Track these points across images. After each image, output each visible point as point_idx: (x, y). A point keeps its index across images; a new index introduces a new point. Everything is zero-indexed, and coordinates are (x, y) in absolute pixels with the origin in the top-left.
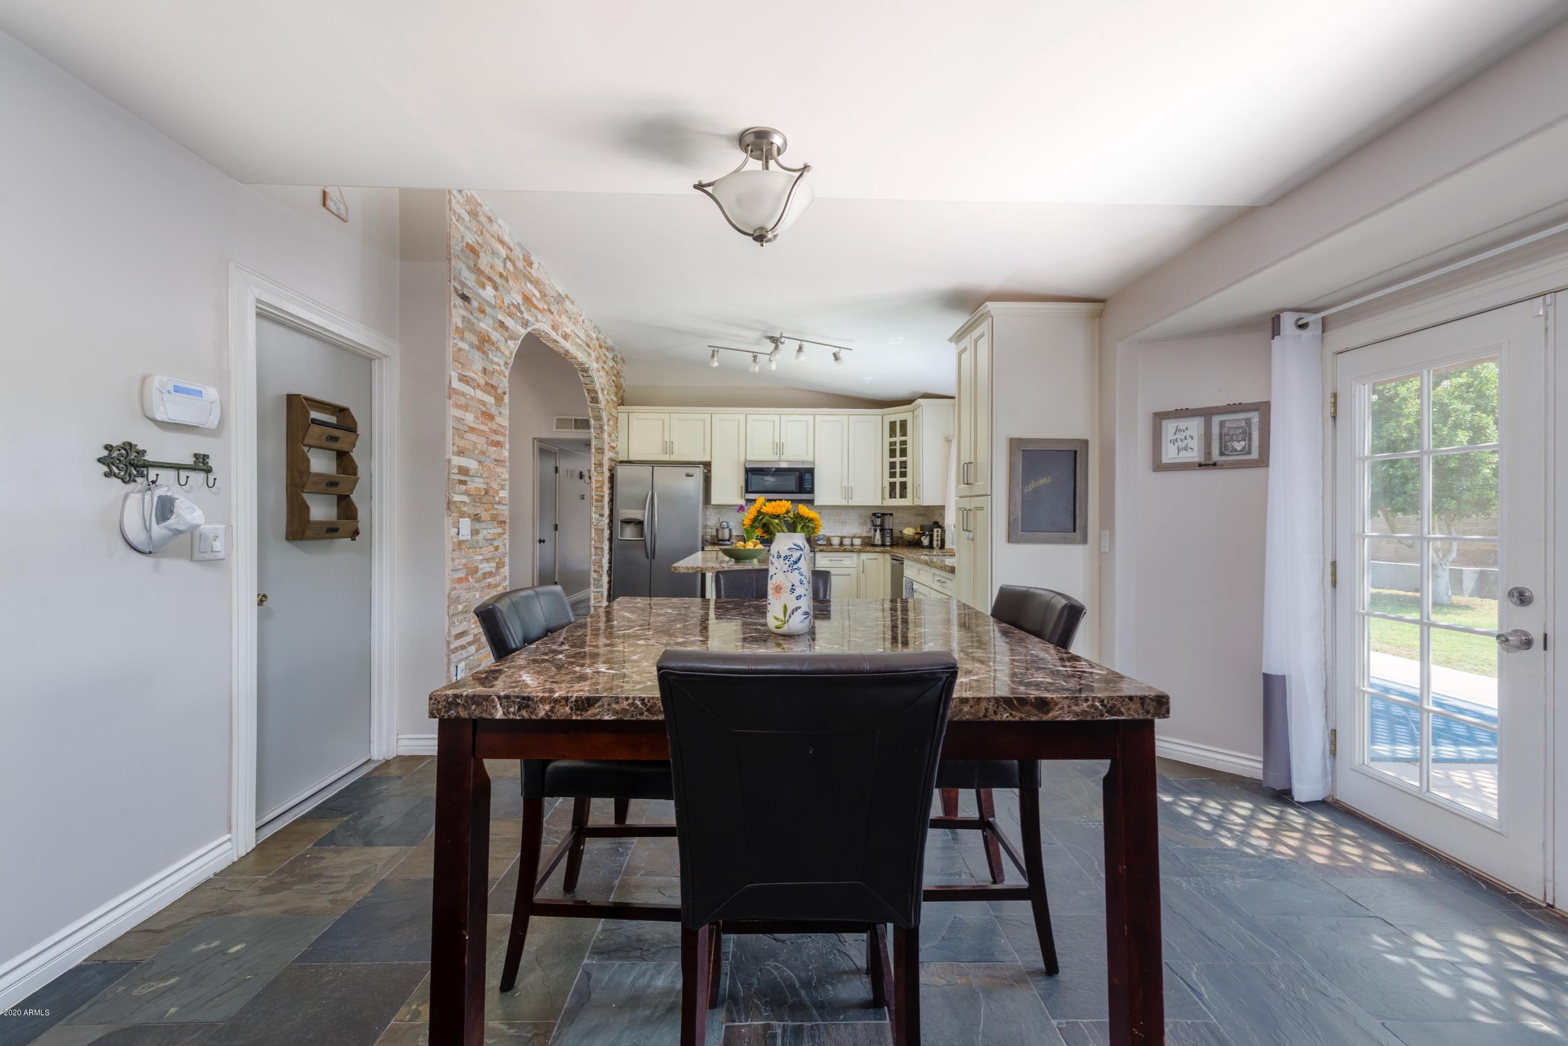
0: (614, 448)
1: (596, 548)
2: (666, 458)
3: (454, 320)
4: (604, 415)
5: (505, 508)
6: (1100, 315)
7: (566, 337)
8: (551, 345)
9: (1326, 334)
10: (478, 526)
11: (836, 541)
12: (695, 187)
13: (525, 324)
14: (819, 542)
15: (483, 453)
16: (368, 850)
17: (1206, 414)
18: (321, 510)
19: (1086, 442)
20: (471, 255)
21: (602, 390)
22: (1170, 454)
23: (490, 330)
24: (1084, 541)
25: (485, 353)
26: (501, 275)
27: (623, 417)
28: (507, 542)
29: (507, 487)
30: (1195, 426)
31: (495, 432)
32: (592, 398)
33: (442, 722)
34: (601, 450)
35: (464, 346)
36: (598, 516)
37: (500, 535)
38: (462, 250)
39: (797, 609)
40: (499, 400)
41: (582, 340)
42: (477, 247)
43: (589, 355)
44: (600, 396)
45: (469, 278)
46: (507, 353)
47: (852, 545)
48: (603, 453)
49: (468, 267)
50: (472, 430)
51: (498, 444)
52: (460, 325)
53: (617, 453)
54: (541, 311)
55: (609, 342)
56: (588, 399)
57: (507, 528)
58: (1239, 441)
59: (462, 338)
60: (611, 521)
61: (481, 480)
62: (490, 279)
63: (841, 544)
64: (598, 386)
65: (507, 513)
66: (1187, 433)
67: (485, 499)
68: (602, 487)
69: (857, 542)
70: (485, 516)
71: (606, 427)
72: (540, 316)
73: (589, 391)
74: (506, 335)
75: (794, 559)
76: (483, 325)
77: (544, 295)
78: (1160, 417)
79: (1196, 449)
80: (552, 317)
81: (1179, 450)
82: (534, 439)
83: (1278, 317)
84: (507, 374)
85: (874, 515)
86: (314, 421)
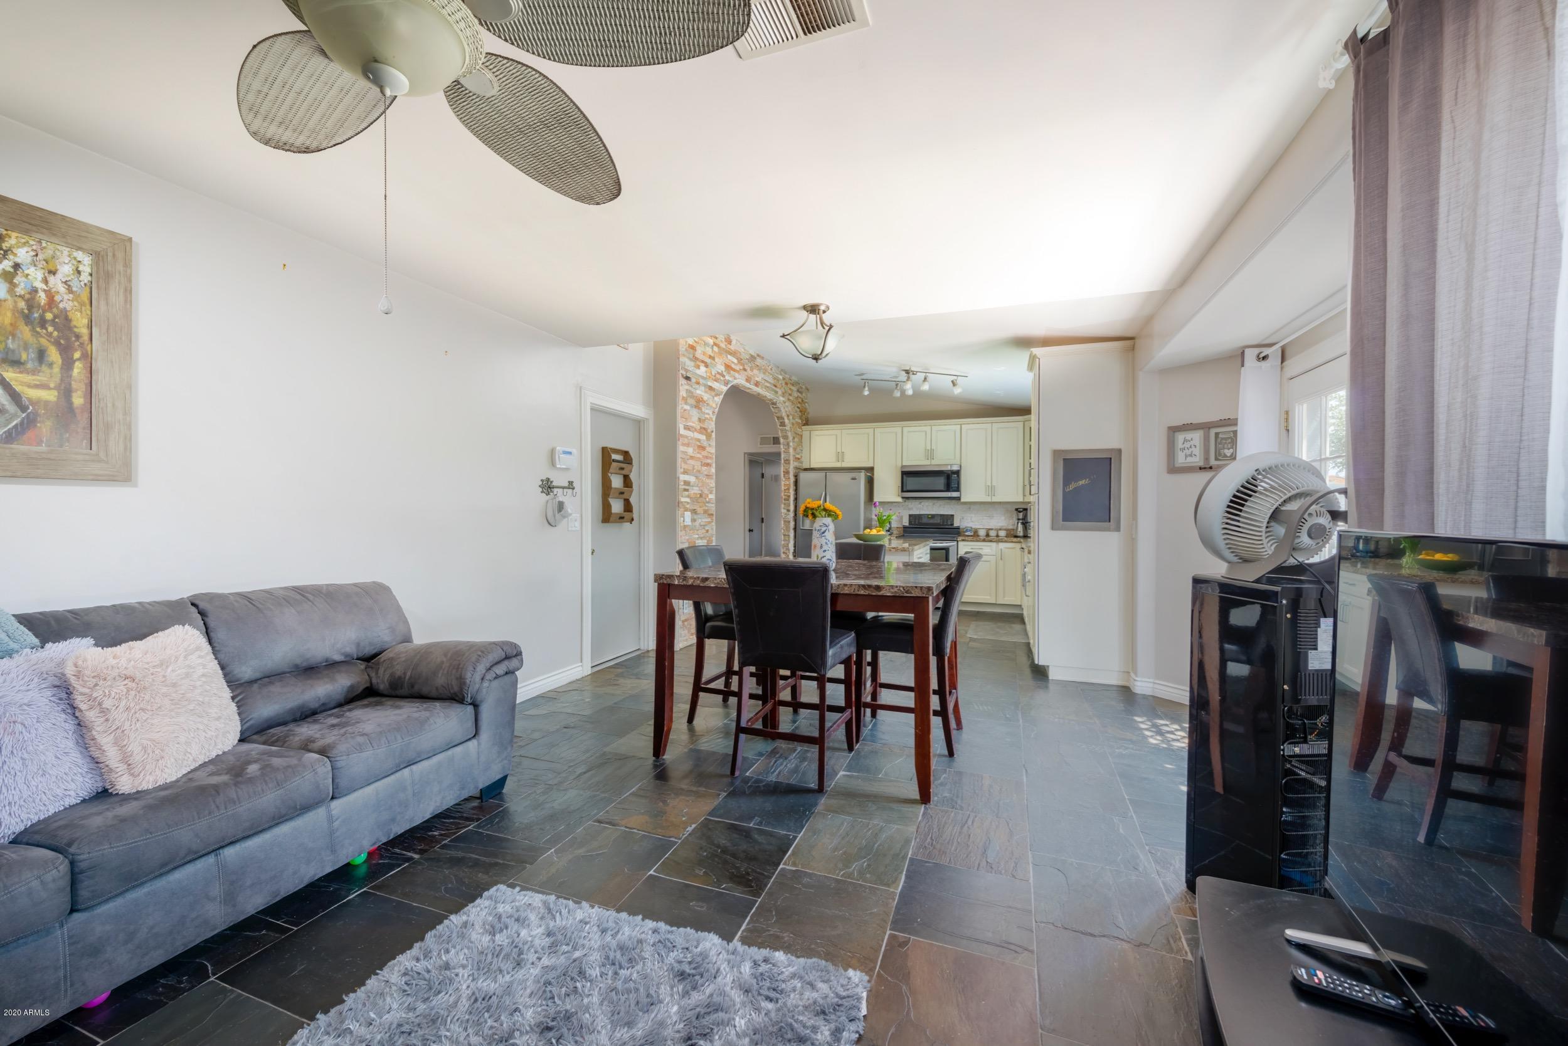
0: (799, 459)
1: (784, 535)
2: (838, 465)
3: (681, 394)
4: (789, 434)
5: (713, 505)
6: (1133, 348)
7: (757, 384)
8: (748, 391)
9: (1284, 364)
10: (695, 517)
11: (982, 533)
12: (781, 336)
13: (726, 383)
14: (967, 534)
15: (699, 471)
16: (637, 681)
17: (1206, 427)
18: (617, 507)
19: (1120, 451)
20: (691, 350)
21: (788, 416)
22: (1181, 459)
23: (703, 394)
24: (1118, 529)
25: (700, 409)
26: (710, 357)
27: (806, 434)
28: (714, 528)
29: (714, 492)
30: (1196, 437)
31: (707, 457)
32: (781, 423)
33: (659, 584)
34: (787, 461)
35: (687, 407)
36: (785, 511)
37: (710, 522)
38: (686, 350)
39: (823, 557)
40: (709, 437)
41: (770, 383)
42: (695, 344)
43: (776, 392)
44: (786, 421)
45: (690, 365)
46: (714, 406)
47: (997, 536)
48: (789, 463)
49: (689, 358)
50: (692, 458)
51: (708, 465)
52: (685, 395)
53: (802, 463)
54: (738, 372)
55: (794, 378)
56: (778, 424)
57: (714, 518)
58: (1229, 449)
59: (686, 403)
60: (796, 515)
61: (697, 488)
62: (703, 362)
63: (988, 535)
64: (784, 415)
65: (714, 509)
66: (1192, 443)
67: (700, 500)
68: (788, 489)
69: (1002, 533)
70: (700, 510)
71: (791, 444)
72: (737, 375)
73: (778, 418)
74: (713, 393)
75: (822, 531)
76: (698, 392)
77: (740, 360)
78: (1174, 430)
79: (1198, 454)
80: (746, 373)
81: (1186, 456)
82: (745, 453)
83: (1243, 353)
84: (714, 419)
85: (1017, 510)
86: (613, 460)
